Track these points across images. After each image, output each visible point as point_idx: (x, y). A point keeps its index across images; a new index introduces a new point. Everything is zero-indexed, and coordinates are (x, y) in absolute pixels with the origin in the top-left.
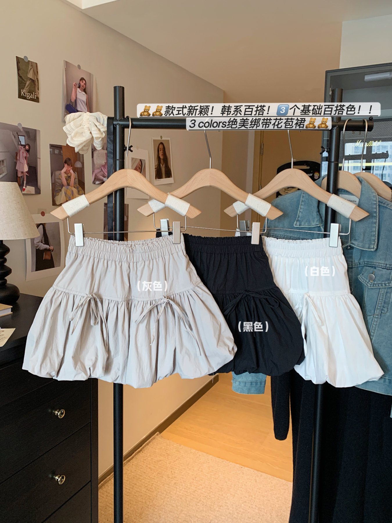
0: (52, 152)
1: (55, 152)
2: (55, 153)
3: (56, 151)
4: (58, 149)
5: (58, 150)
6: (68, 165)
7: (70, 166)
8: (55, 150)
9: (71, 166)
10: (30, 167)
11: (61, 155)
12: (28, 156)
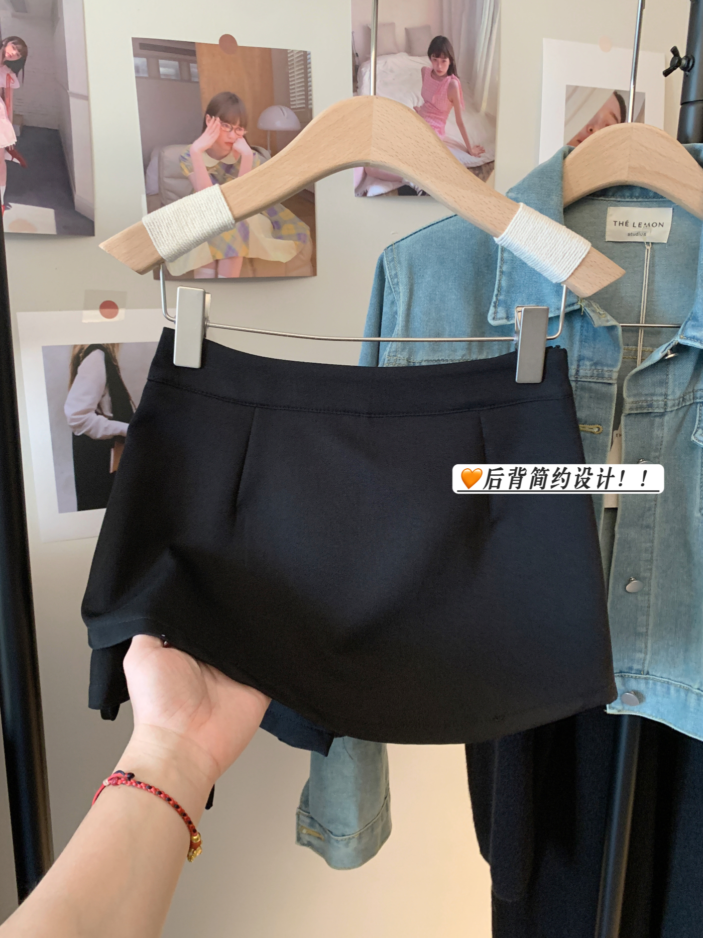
0: (145, 68)
1: (162, 70)
2: (158, 76)
3: (165, 66)
4: (174, 60)
5: (176, 63)
6: (226, 121)
7: (234, 123)
8: (161, 62)
9: (238, 123)
10: (24, 131)
11: (190, 81)
12: (16, 84)
